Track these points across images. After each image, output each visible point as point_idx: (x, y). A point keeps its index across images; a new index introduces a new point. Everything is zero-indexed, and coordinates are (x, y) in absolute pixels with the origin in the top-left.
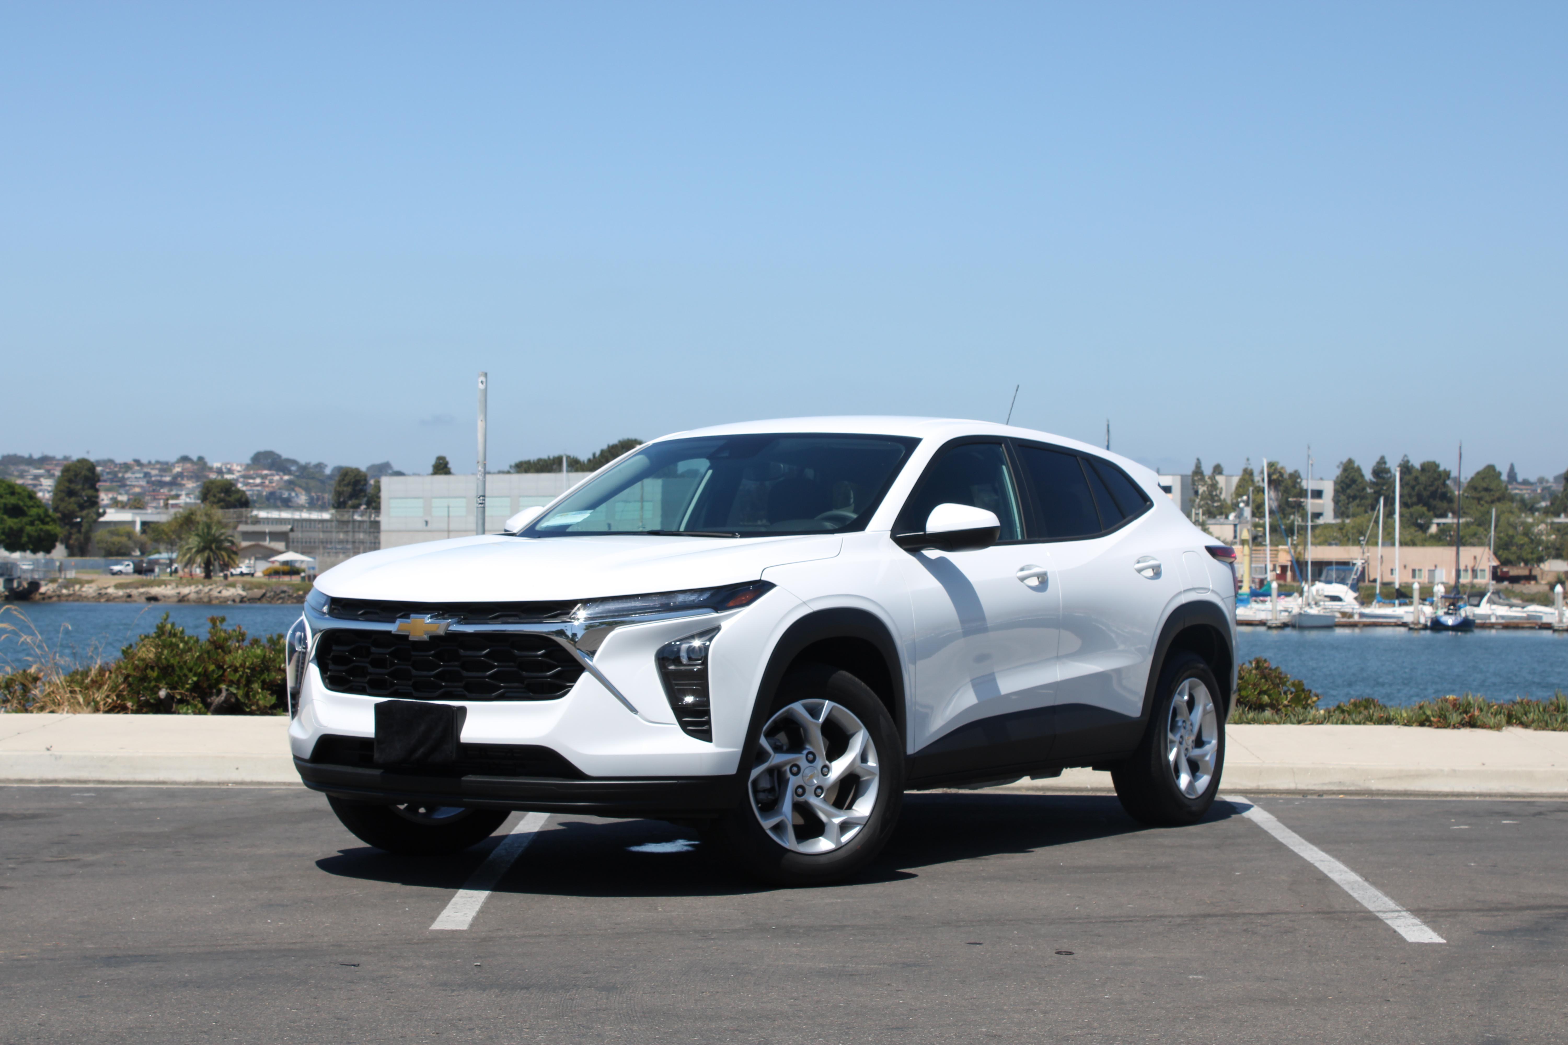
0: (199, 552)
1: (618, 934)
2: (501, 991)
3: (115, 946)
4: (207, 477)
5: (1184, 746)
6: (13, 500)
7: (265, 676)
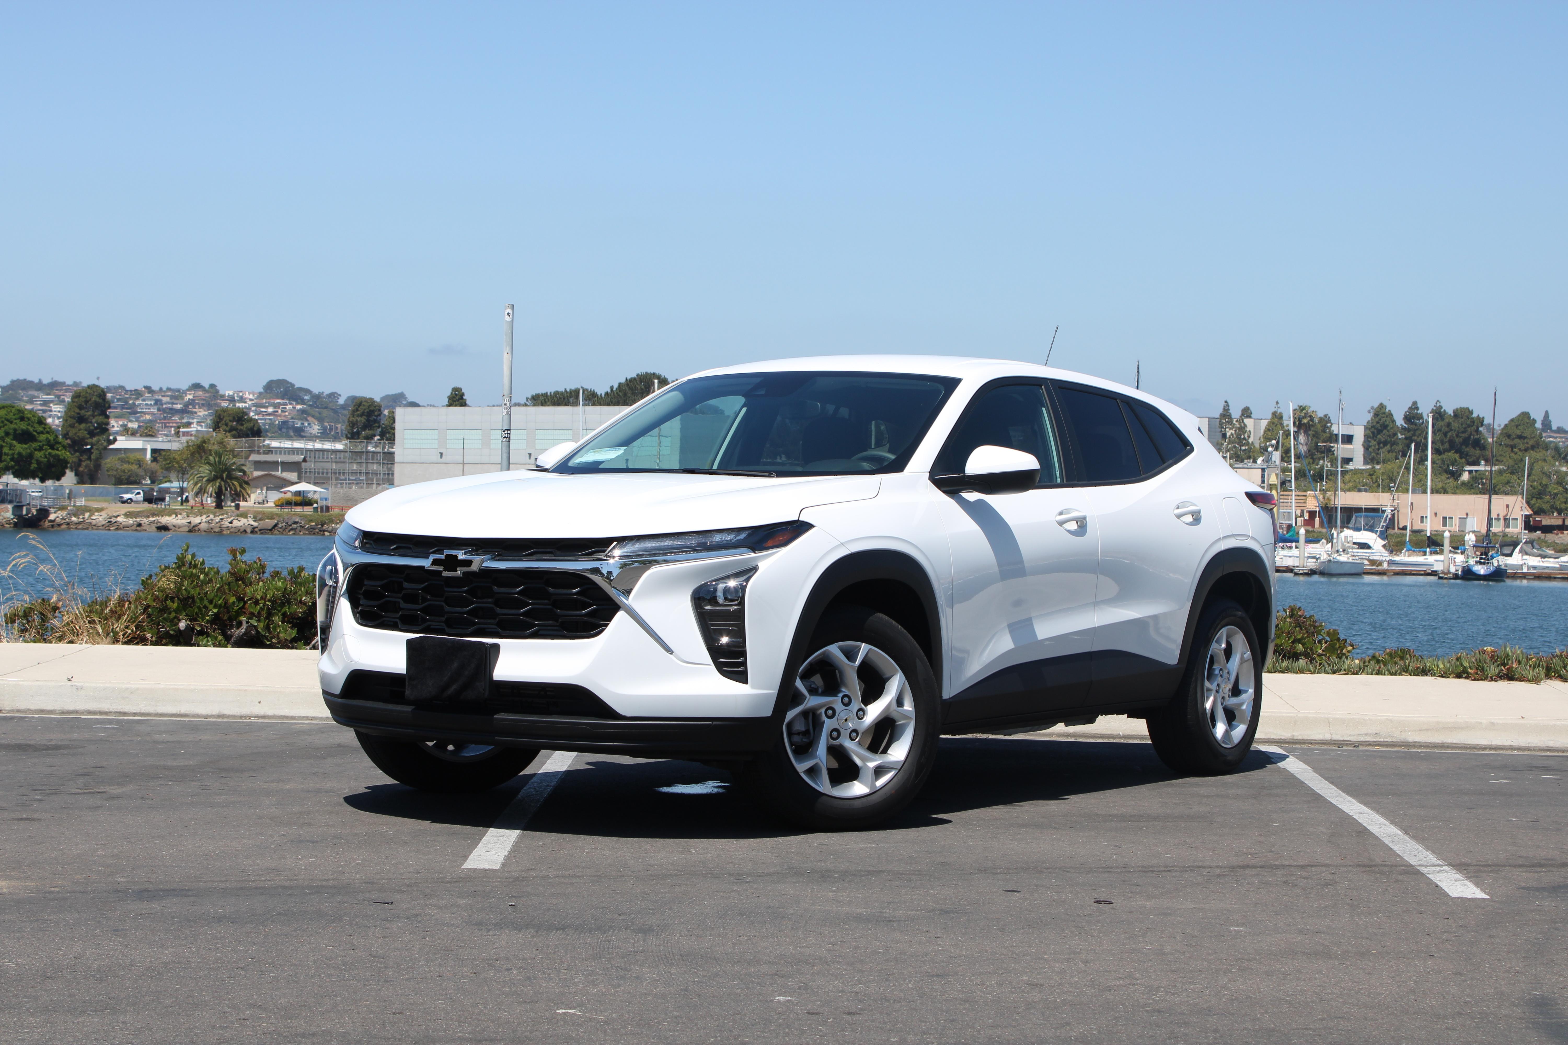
0: (209, 481)
1: (651, 875)
2: (537, 931)
3: (146, 880)
4: (218, 405)
5: (1221, 694)
6: (23, 426)
7: (286, 609)
